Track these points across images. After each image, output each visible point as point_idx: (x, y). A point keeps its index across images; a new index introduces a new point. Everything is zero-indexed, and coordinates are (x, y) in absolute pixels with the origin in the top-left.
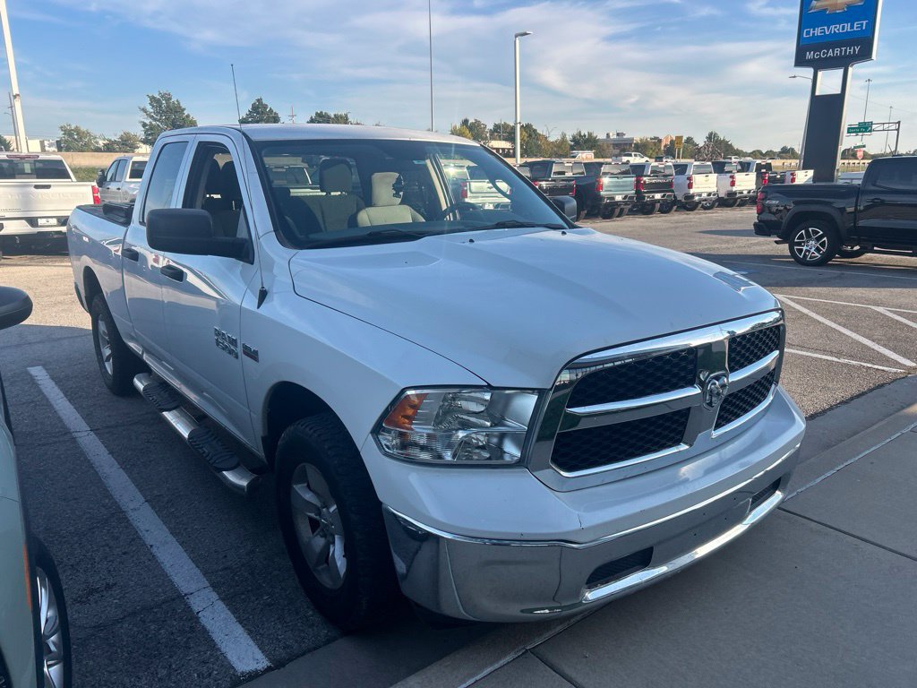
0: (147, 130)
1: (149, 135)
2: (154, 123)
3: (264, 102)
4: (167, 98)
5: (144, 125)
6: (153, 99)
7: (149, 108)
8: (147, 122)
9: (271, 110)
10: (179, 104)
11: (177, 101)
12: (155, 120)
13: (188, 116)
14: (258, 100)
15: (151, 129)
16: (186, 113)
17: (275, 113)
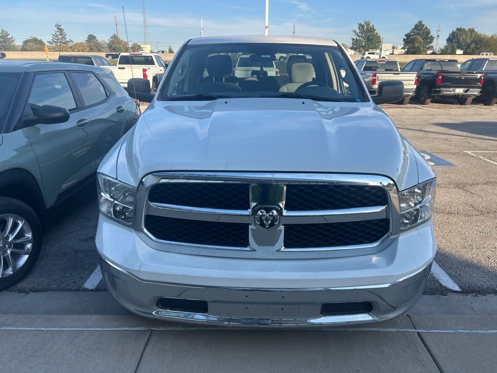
0: (354, 42)
1: (354, 45)
2: (358, 38)
3: (423, 23)
4: (368, 24)
5: (353, 39)
6: (361, 25)
7: (358, 31)
8: (355, 38)
9: (426, 28)
10: (373, 27)
11: (373, 25)
12: (359, 36)
13: (377, 34)
14: (419, 22)
15: (356, 41)
16: (376, 32)
17: (429, 30)
